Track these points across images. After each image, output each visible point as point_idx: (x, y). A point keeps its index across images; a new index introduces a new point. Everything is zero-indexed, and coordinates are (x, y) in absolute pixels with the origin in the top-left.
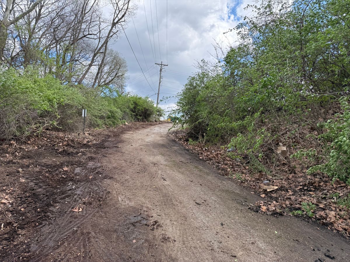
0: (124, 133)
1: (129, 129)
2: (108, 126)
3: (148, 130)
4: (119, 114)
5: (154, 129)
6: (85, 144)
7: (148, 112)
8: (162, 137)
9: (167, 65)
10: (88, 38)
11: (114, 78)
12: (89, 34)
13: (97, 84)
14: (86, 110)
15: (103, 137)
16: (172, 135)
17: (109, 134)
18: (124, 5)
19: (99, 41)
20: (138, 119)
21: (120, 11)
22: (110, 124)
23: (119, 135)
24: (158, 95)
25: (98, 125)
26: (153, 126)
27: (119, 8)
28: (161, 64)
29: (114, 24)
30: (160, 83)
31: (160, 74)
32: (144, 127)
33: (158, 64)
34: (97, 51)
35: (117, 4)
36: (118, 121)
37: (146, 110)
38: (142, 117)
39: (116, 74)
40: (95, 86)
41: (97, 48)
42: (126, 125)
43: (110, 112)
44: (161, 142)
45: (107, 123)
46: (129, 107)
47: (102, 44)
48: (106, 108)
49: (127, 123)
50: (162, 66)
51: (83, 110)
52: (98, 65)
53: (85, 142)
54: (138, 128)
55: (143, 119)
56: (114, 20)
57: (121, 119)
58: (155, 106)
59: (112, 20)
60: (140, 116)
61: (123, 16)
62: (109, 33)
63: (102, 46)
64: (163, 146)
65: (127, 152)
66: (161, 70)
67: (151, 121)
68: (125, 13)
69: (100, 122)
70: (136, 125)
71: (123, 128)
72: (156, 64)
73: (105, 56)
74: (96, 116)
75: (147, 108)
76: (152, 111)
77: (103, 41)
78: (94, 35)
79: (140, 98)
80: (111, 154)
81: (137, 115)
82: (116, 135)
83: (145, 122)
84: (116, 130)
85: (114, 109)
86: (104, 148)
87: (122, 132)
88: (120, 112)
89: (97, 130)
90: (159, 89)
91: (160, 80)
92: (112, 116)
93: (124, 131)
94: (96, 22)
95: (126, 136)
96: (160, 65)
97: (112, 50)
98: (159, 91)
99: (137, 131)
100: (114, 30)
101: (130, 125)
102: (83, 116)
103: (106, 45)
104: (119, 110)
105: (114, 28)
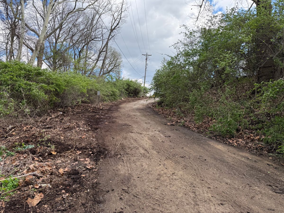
0: (121, 104)
1: (124, 102)
2: (111, 101)
3: (136, 102)
4: (118, 92)
5: (140, 102)
6: (101, 109)
7: (137, 91)
8: (144, 105)
9: (151, 55)
10: (95, 40)
11: (113, 68)
12: (95, 38)
13: (102, 73)
14: (100, 91)
15: (109, 106)
16: (150, 104)
17: (113, 105)
18: (118, 16)
19: (103, 43)
20: (131, 96)
21: (115, 20)
22: (112, 99)
23: (118, 105)
24: (145, 78)
25: (105, 100)
26: (140, 100)
27: (114, 18)
28: (146, 54)
29: (112, 30)
30: (146, 69)
31: (146, 62)
32: (134, 101)
33: (144, 55)
34: (101, 50)
35: (113, 15)
36: (117, 98)
37: (136, 89)
38: (133, 94)
39: (115, 65)
40: (101, 75)
41: (101, 48)
42: (122, 100)
43: (112, 92)
44: (142, 108)
45: (111, 99)
46: (124, 88)
47: (104, 45)
48: (109, 89)
49: (123, 99)
50: (147, 56)
51: (98, 92)
52: (103, 60)
53: (101, 108)
54: (130, 101)
55: (134, 95)
56: (112, 27)
57: (119, 96)
58: (142, 85)
59: (111, 27)
60: (132, 93)
61: (118, 24)
62: (109, 37)
63: (105, 46)
64: (142, 109)
65: (122, 112)
66: (146, 59)
67: (139, 97)
68: (119, 22)
69: (106, 98)
70: (129, 100)
71: (121, 102)
72: (142, 55)
73: (106, 53)
74: (104, 95)
75: (137, 88)
76: (140, 90)
77: (105, 43)
78: (98, 38)
79: (131, 81)
80: (115, 112)
81: (129, 93)
82: (116, 105)
83: (135, 97)
84: (116, 103)
85: (115, 90)
86: (111, 110)
87: (120, 104)
88: (118, 91)
89: (105, 103)
90: (145, 73)
91: (146, 66)
92: (113, 94)
93: (121, 103)
94: (99, 29)
95: (122, 106)
96: (146, 56)
97: (111, 47)
98: (145, 74)
99: (129, 103)
100: (112, 34)
101: (125, 100)
102: (98, 94)
103: (107, 46)
104: (117, 91)
105: (112, 33)
